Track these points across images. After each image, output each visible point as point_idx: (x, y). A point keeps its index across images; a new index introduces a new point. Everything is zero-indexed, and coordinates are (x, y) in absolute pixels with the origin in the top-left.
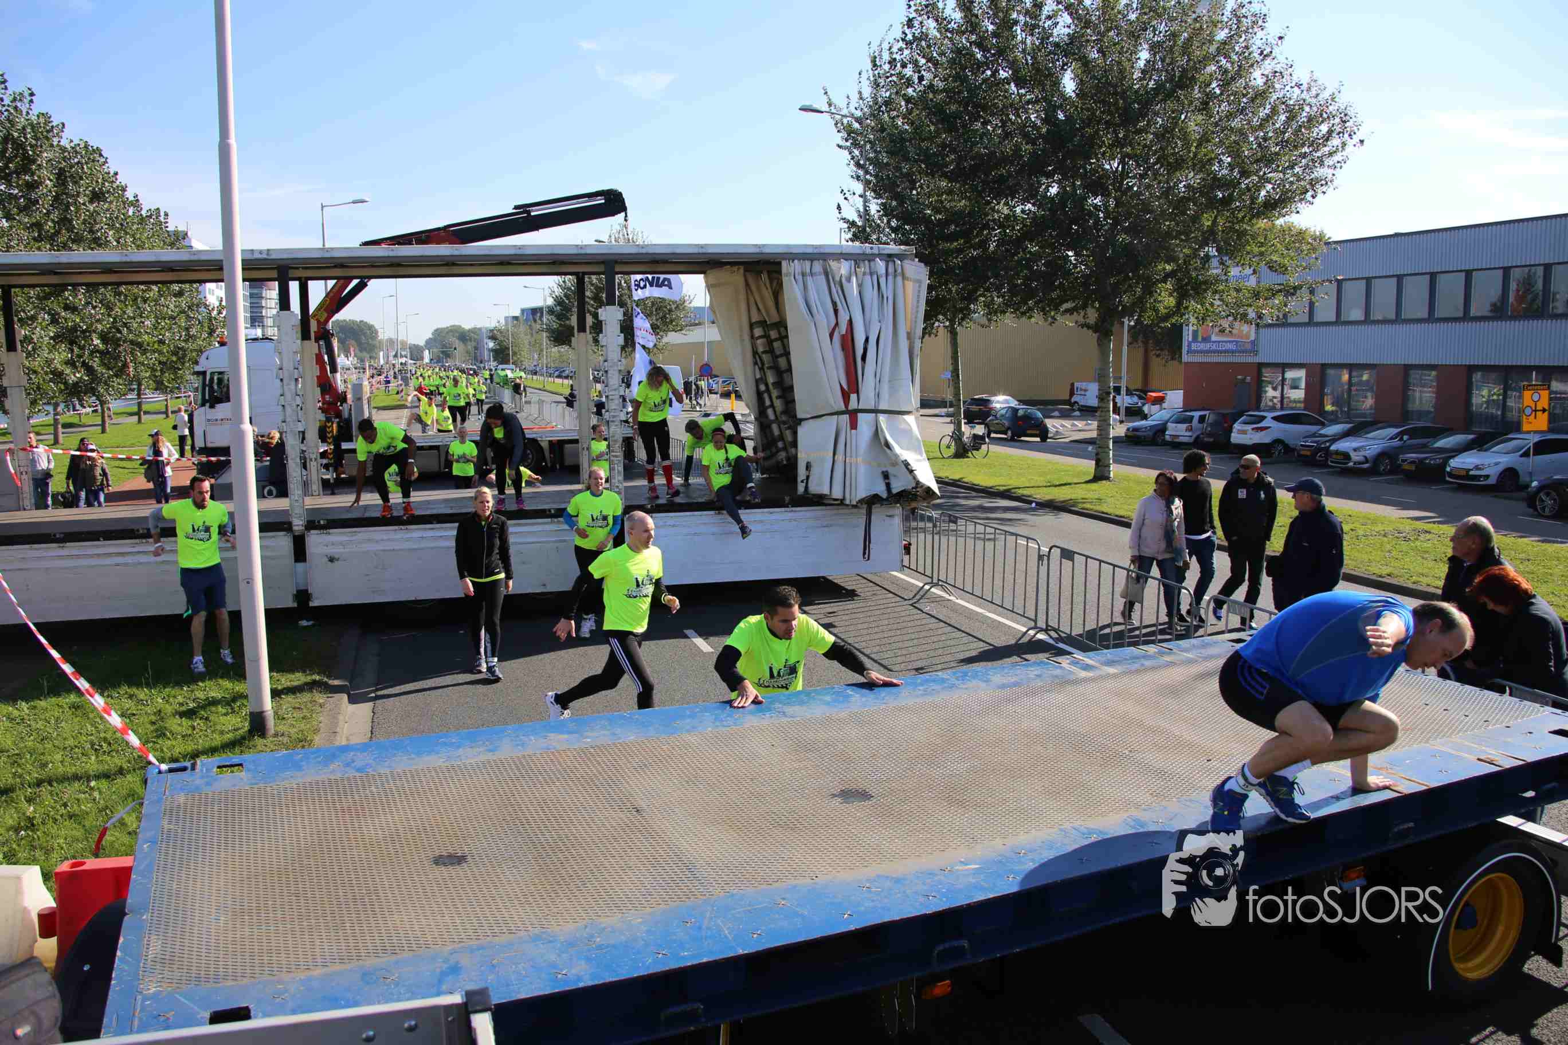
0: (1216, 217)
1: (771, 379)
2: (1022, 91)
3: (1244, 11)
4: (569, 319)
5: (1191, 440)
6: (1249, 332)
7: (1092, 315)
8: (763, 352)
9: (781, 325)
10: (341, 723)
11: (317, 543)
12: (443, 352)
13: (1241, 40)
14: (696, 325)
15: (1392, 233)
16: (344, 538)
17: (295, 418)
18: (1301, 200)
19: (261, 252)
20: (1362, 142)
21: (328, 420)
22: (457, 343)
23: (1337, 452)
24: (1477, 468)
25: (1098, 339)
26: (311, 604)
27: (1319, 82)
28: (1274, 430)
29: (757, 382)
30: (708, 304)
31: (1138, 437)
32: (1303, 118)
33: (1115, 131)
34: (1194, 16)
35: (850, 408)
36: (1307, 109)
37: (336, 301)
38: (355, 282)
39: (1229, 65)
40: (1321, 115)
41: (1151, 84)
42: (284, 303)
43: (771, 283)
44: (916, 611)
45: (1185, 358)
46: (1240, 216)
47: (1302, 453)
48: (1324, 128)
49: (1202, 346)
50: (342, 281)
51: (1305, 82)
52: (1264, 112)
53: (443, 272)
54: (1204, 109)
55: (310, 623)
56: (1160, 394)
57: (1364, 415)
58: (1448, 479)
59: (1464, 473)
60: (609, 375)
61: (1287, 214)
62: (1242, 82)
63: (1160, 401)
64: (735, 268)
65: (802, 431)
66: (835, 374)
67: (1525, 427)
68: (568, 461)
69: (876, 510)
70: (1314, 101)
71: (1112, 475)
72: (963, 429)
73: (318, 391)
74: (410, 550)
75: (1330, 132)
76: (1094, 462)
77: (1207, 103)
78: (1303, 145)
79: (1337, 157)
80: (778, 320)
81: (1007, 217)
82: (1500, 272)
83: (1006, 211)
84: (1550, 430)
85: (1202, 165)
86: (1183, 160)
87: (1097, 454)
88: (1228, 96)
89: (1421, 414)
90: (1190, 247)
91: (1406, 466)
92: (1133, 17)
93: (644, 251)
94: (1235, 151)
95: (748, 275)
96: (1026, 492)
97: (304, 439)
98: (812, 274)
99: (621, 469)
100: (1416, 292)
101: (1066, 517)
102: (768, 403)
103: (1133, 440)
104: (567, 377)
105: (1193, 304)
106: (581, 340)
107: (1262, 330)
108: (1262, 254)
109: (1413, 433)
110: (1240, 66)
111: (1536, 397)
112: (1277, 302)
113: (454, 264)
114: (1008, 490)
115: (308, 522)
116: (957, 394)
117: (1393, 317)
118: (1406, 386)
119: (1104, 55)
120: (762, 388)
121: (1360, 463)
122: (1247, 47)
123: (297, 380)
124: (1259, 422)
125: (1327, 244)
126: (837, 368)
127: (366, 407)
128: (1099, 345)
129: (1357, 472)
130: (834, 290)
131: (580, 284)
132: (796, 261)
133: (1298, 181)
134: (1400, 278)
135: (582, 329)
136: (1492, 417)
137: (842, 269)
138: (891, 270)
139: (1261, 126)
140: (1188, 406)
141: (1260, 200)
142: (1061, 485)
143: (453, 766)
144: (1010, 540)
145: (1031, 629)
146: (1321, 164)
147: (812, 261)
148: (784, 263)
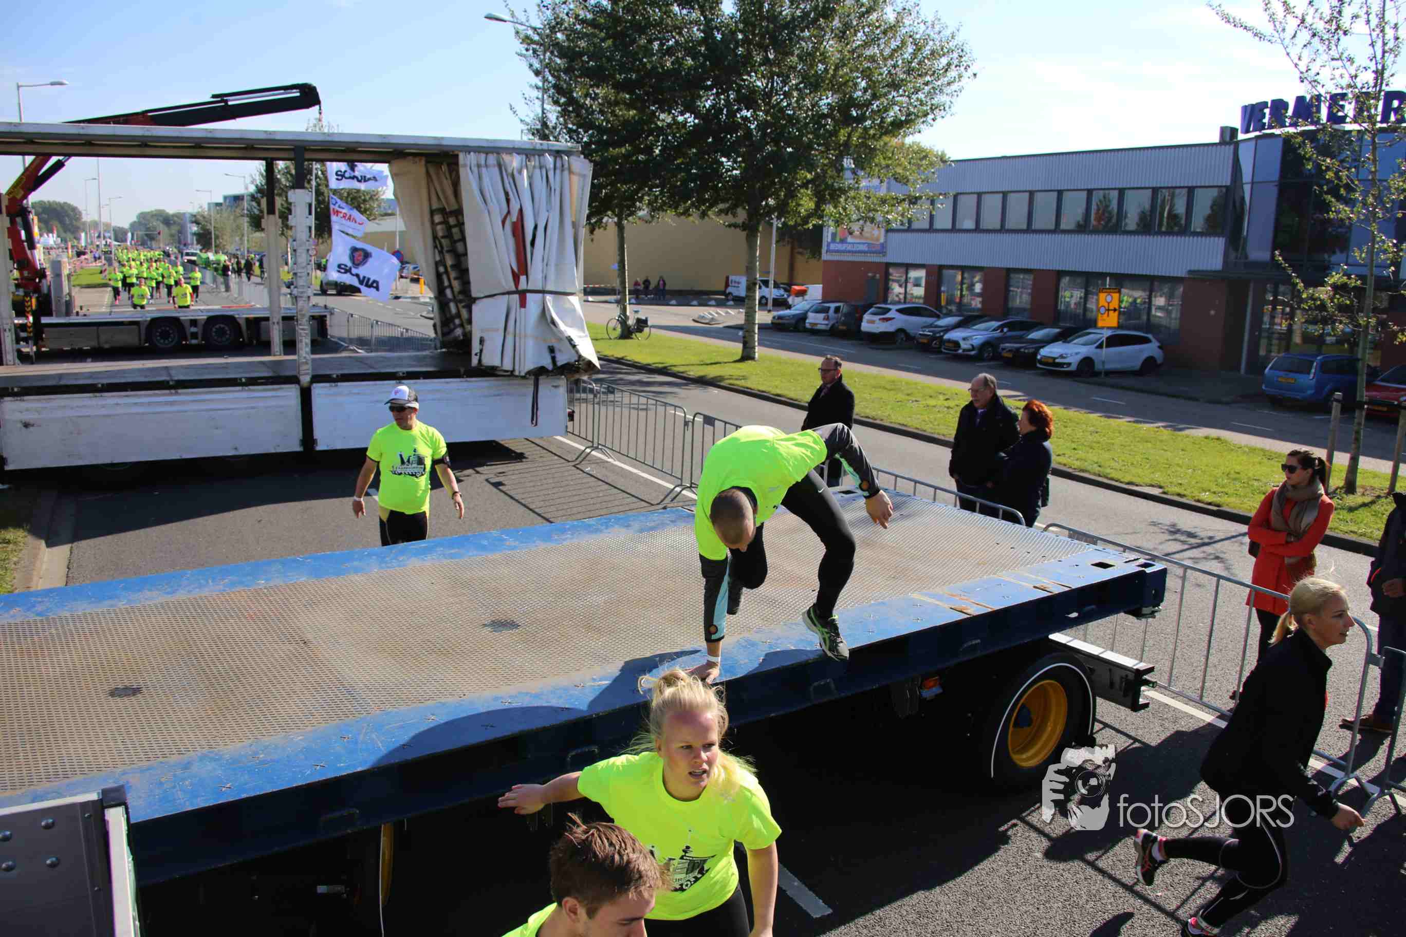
0: (851, 133)
1: (449, 262)
2: (685, 12)
5: (828, 328)
6: (878, 235)
7: (742, 215)
8: (443, 237)
9: (459, 213)
11: (13, 409)
12: (147, 235)
14: (387, 215)
16: (40, 404)
18: (923, 122)
20: (975, 75)
21: (26, 295)
22: (161, 227)
23: (949, 341)
24: (1061, 356)
25: (747, 237)
26: (6, 468)
27: (942, 21)
28: (898, 321)
29: (437, 263)
31: (779, 324)
32: (927, 51)
35: (520, 288)
36: (931, 43)
37: (33, 179)
38: (54, 159)
40: (942, 49)
41: (798, 13)
43: (449, 173)
44: (579, 471)
45: (825, 256)
46: (872, 132)
47: (921, 340)
48: (944, 61)
49: (840, 247)
50: (40, 158)
51: (930, 19)
52: (894, 44)
53: (138, 153)
54: (842, 37)
55: (5, 487)
56: (803, 288)
57: (974, 310)
58: (1038, 365)
59: (1051, 361)
60: (301, 254)
61: (911, 133)
62: (874, 16)
63: (802, 293)
64: (417, 159)
65: (477, 309)
66: (509, 259)
67: (1100, 324)
68: (264, 337)
69: (543, 380)
70: (936, 36)
71: (757, 355)
72: (628, 314)
73: (13, 266)
74: (106, 416)
75: (949, 65)
76: (741, 346)
77: (844, 33)
78: (926, 74)
79: (954, 87)
80: (455, 208)
81: (669, 125)
82: (1085, 193)
83: (669, 120)
84: (1120, 327)
85: (839, 86)
86: (823, 81)
87: (744, 337)
88: (863, 27)
89: (1020, 311)
90: (827, 158)
91: (1005, 354)
93: (330, 139)
94: (867, 74)
95: (429, 165)
96: (681, 369)
98: (486, 166)
99: (309, 341)
100: (1018, 207)
101: (716, 391)
102: (446, 283)
103: (778, 327)
105: (829, 209)
106: (271, 224)
107: (890, 234)
108: (888, 166)
109: (1012, 326)
111: (1109, 298)
112: (900, 208)
113: (146, 146)
114: (665, 368)
116: (623, 283)
117: (997, 226)
118: (1007, 285)
120: (442, 270)
121: (969, 350)
124: (884, 313)
125: (944, 162)
126: (509, 255)
128: (748, 242)
129: (966, 358)
130: (506, 182)
131: (270, 169)
132: (472, 153)
133: (921, 105)
134: (1005, 194)
135: (271, 211)
136: (1074, 316)
137: (514, 162)
138: (559, 164)
139: (891, 56)
140: (826, 298)
141: (889, 120)
142: (712, 364)
143: (132, 608)
144: (661, 409)
145: (678, 486)
146: (941, 91)
147: (487, 154)
148: (461, 156)
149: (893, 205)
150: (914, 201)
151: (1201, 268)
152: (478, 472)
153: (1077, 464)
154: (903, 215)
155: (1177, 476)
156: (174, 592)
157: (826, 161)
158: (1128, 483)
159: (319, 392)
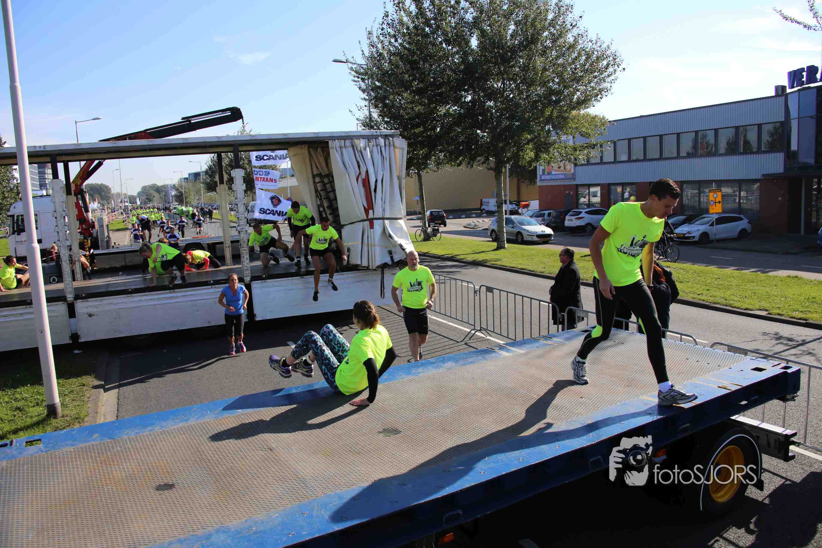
0: (552, 110)
1: (326, 205)
2: (450, 47)
3: (561, 3)
4: (215, 178)
6: (571, 169)
7: (492, 163)
8: (321, 190)
9: (330, 175)
10: (100, 406)
11: (81, 307)
12: (147, 199)
13: (561, 18)
14: (285, 177)
15: (639, 115)
16: (97, 303)
17: (65, 238)
18: (595, 100)
19: (40, 147)
20: (624, 69)
21: (85, 238)
22: (155, 194)
24: (689, 233)
25: (496, 175)
26: (80, 341)
27: (601, 39)
28: (586, 219)
29: (319, 207)
30: (289, 166)
32: (594, 58)
33: (499, 68)
34: (537, 6)
35: (369, 218)
36: (596, 53)
37: (86, 174)
38: (96, 162)
39: (555, 32)
40: (603, 56)
41: (517, 41)
42: (55, 175)
43: (323, 153)
45: (539, 183)
46: (565, 109)
49: (548, 177)
50: (89, 162)
51: (594, 39)
52: (574, 55)
54: (544, 54)
55: (80, 352)
56: (527, 203)
59: (682, 236)
60: (239, 206)
61: (588, 107)
62: (561, 40)
63: (527, 206)
64: (303, 146)
65: (344, 231)
66: (361, 201)
67: (711, 211)
68: (218, 254)
69: (386, 271)
71: (505, 247)
72: (427, 226)
73: (78, 222)
74: (133, 307)
75: (608, 65)
77: (545, 52)
78: (595, 71)
79: (612, 77)
80: (328, 173)
81: (445, 114)
82: (693, 133)
83: (444, 111)
84: (723, 212)
85: (544, 84)
86: (535, 81)
87: (497, 235)
88: (556, 47)
90: (540, 126)
92: (505, 7)
93: (254, 138)
94: (560, 75)
95: (310, 149)
96: (462, 257)
97: (70, 250)
98: (345, 147)
99: (248, 256)
100: (653, 145)
101: (483, 269)
104: (215, 209)
105: (543, 155)
106: (222, 188)
107: (577, 168)
108: (577, 128)
110: (561, 32)
111: (715, 196)
112: (586, 152)
113: (150, 150)
114: (452, 257)
115: (75, 295)
116: (423, 208)
117: (642, 158)
119: (491, 28)
120: (321, 209)
122: (564, 22)
123: (64, 217)
124: (578, 215)
125: (610, 122)
126: (361, 197)
127: (106, 230)
128: (496, 179)
130: (357, 155)
131: (220, 158)
132: (336, 140)
133: (593, 90)
134: (645, 138)
135: (222, 182)
136: (694, 207)
137: (361, 143)
138: (387, 143)
139: (573, 62)
140: (542, 208)
141: (574, 100)
142: (480, 252)
143: (164, 431)
144: (453, 282)
145: (473, 330)
146: (604, 81)
147: (345, 140)
148: (330, 142)
149: (580, 151)
150: (593, 146)
151: (770, 173)
152: (351, 328)
153: (711, 299)
154: (587, 156)
155: (775, 303)
156: (188, 420)
157: (539, 128)
158: (745, 309)
159: (255, 285)
